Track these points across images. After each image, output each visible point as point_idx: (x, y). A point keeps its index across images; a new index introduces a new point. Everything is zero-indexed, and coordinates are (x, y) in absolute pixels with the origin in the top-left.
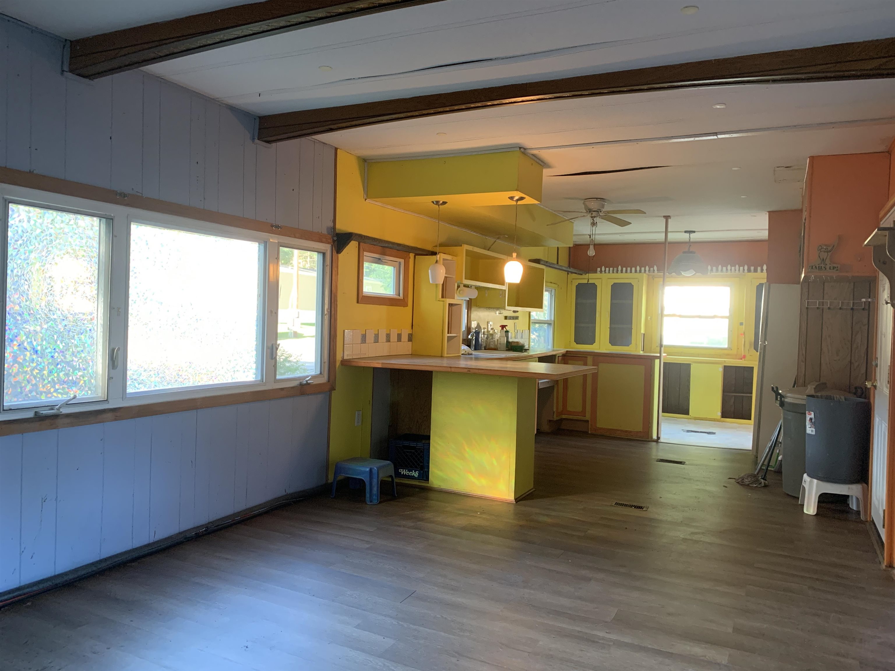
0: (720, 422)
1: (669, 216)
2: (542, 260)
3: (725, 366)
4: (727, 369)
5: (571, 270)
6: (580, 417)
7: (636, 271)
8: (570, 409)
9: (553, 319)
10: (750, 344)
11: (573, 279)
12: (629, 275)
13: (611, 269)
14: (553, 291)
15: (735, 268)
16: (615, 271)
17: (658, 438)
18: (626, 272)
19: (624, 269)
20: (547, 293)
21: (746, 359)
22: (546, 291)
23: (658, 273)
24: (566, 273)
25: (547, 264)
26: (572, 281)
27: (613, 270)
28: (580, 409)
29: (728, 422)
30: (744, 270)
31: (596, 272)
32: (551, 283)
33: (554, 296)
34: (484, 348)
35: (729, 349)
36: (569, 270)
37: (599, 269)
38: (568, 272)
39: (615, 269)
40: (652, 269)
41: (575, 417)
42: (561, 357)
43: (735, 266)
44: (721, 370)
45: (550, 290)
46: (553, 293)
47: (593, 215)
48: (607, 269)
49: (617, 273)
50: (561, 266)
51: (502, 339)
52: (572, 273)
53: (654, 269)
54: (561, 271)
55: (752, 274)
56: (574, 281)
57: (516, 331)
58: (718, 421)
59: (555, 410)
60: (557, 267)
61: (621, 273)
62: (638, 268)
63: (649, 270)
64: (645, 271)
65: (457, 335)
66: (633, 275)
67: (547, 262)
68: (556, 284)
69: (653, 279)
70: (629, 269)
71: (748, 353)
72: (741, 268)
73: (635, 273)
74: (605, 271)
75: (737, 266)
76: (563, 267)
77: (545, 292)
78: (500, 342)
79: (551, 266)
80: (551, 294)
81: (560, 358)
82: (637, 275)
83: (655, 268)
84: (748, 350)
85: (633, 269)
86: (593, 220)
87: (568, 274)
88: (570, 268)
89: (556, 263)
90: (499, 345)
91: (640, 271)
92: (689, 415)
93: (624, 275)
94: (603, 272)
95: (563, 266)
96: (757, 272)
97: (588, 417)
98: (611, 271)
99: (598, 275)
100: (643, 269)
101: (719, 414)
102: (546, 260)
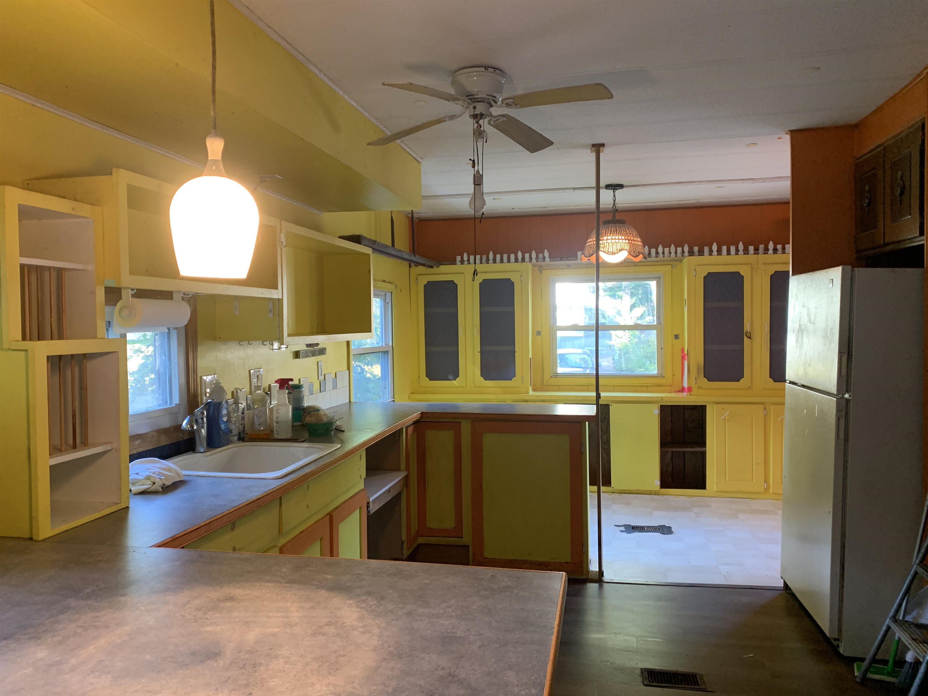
0: (659, 495)
1: (603, 145)
2: (365, 238)
3: (661, 406)
4: (664, 409)
5: (417, 259)
6: (452, 539)
7: (516, 260)
8: (432, 523)
9: (391, 344)
10: (698, 369)
11: (419, 275)
12: (505, 266)
13: (478, 257)
14: (389, 295)
15: (670, 250)
16: (484, 260)
17: (601, 573)
18: (502, 261)
19: (498, 257)
20: (378, 300)
21: (692, 393)
22: (376, 296)
23: (550, 261)
24: (407, 264)
25: (374, 246)
26: (417, 279)
27: (481, 260)
28: (450, 524)
29: (671, 495)
30: (683, 252)
31: (454, 262)
32: (384, 281)
33: (390, 304)
34: (236, 438)
35: (660, 376)
36: (412, 258)
37: (459, 258)
38: (410, 262)
39: (484, 257)
40: (541, 255)
41: (442, 541)
42: (412, 427)
43: (670, 248)
44: (656, 411)
45: (383, 294)
46: (388, 300)
47: (478, 112)
48: (472, 257)
49: (488, 263)
50: (400, 251)
51: (282, 410)
52: (417, 264)
53: (544, 255)
54: (400, 261)
55: (696, 259)
56: (419, 277)
57: (322, 378)
58: (656, 493)
59: (404, 538)
60: (394, 253)
61: (494, 263)
62: (520, 255)
63: (537, 258)
64: (531, 258)
65: (109, 447)
66: (513, 266)
67: (374, 242)
68: (393, 283)
69: (541, 272)
70: (505, 256)
71: (696, 383)
72: (679, 250)
73: (515, 262)
74: (468, 260)
75: (673, 246)
76: (404, 254)
77: (374, 297)
78: (277, 418)
79: (382, 250)
80: (385, 301)
81: (410, 430)
82: (519, 266)
83: (546, 254)
84: (696, 379)
85: (512, 256)
86: (477, 122)
87: (410, 266)
88: (415, 256)
89: (390, 245)
90: (275, 424)
91: (523, 260)
92: (611, 486)
93: (498, 266)
94: (466, 263)
95: (402, 251)
96: (703, 255)
97: (467, 538)
98: (478, 261)
99: (458, 267)
100: (527, 256)
101: (658, 483)
102: (373, 238)
